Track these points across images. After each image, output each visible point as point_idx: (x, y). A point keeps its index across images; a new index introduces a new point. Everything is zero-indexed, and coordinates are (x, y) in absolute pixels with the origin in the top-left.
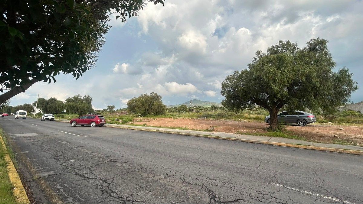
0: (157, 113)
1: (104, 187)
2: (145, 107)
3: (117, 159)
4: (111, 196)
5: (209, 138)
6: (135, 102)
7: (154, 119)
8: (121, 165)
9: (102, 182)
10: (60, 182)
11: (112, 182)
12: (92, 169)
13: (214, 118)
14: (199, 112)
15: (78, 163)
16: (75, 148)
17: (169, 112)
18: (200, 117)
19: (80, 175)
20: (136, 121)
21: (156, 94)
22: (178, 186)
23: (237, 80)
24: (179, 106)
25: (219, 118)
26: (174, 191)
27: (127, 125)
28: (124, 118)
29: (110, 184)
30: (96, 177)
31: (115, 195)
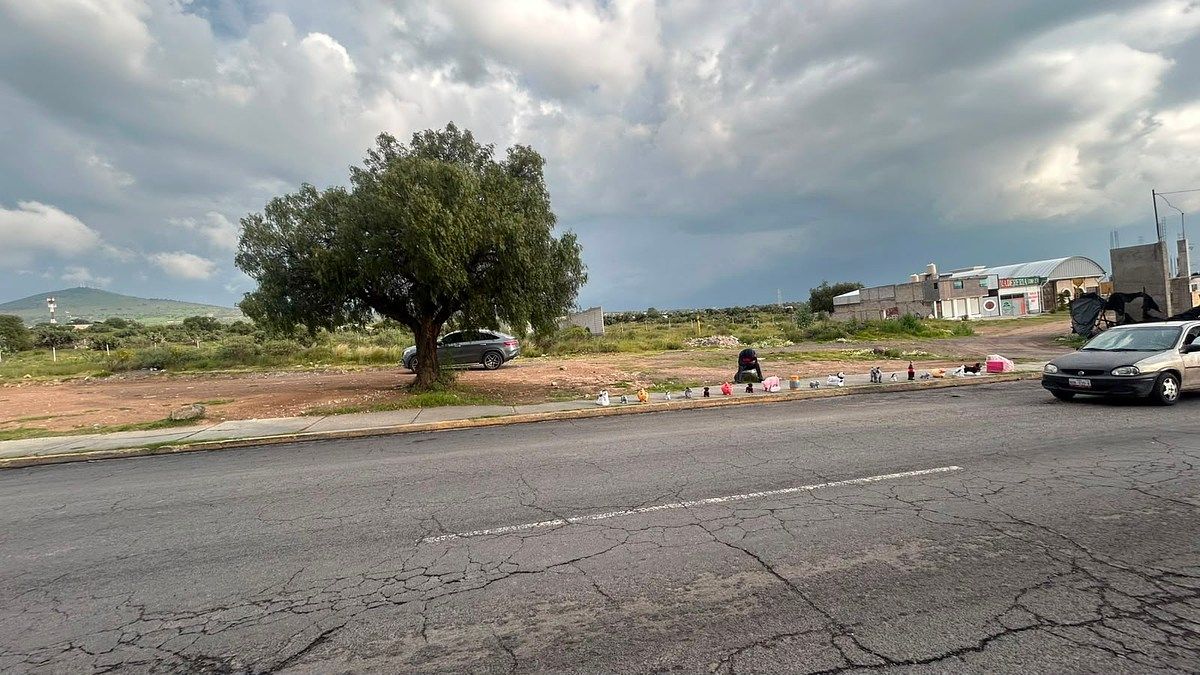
13: (203, 367)
18: (122, 369)
23: (306, 219)
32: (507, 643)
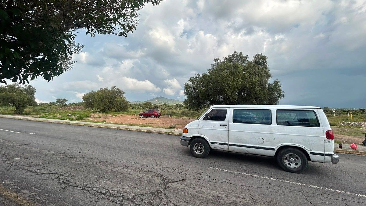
0: (118, 109)
1: (61, 179)
2: (104, 102)
3: (74, 155)
4: (70, 186)
5: (170, 135)
6: (93, 96)
7: (116, 116)
8: (78, 160)
9: (58, 175)
10: (8, 178)
11: (70, 175)
12: (44, 165)
13: (178, 116)
14: (164, 110)
15: (25, 161)
16: (17, 146)
17: (132, 109)
18: (164, 115)
19: (31, 171)
20: (94, 117)
21: (118, 89)
22: (135, 174)
23: (198, 82)
24: (144, 103)
25: (182, 116)
26: (130, 178)
27: (82, 121)
28: (79, 114)
29: (67, 176)
30: (51, 172)
31: (74, 185)
32: (219, 198)
